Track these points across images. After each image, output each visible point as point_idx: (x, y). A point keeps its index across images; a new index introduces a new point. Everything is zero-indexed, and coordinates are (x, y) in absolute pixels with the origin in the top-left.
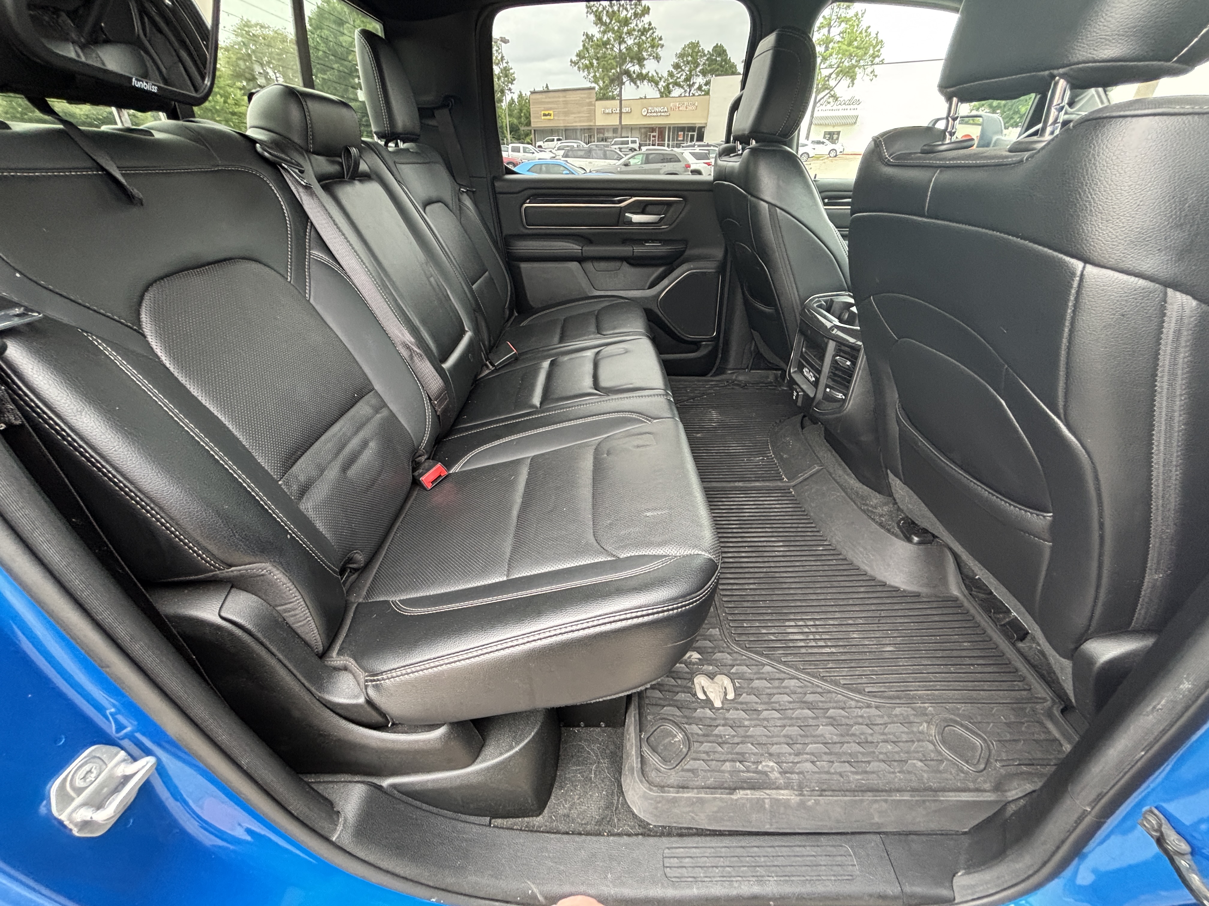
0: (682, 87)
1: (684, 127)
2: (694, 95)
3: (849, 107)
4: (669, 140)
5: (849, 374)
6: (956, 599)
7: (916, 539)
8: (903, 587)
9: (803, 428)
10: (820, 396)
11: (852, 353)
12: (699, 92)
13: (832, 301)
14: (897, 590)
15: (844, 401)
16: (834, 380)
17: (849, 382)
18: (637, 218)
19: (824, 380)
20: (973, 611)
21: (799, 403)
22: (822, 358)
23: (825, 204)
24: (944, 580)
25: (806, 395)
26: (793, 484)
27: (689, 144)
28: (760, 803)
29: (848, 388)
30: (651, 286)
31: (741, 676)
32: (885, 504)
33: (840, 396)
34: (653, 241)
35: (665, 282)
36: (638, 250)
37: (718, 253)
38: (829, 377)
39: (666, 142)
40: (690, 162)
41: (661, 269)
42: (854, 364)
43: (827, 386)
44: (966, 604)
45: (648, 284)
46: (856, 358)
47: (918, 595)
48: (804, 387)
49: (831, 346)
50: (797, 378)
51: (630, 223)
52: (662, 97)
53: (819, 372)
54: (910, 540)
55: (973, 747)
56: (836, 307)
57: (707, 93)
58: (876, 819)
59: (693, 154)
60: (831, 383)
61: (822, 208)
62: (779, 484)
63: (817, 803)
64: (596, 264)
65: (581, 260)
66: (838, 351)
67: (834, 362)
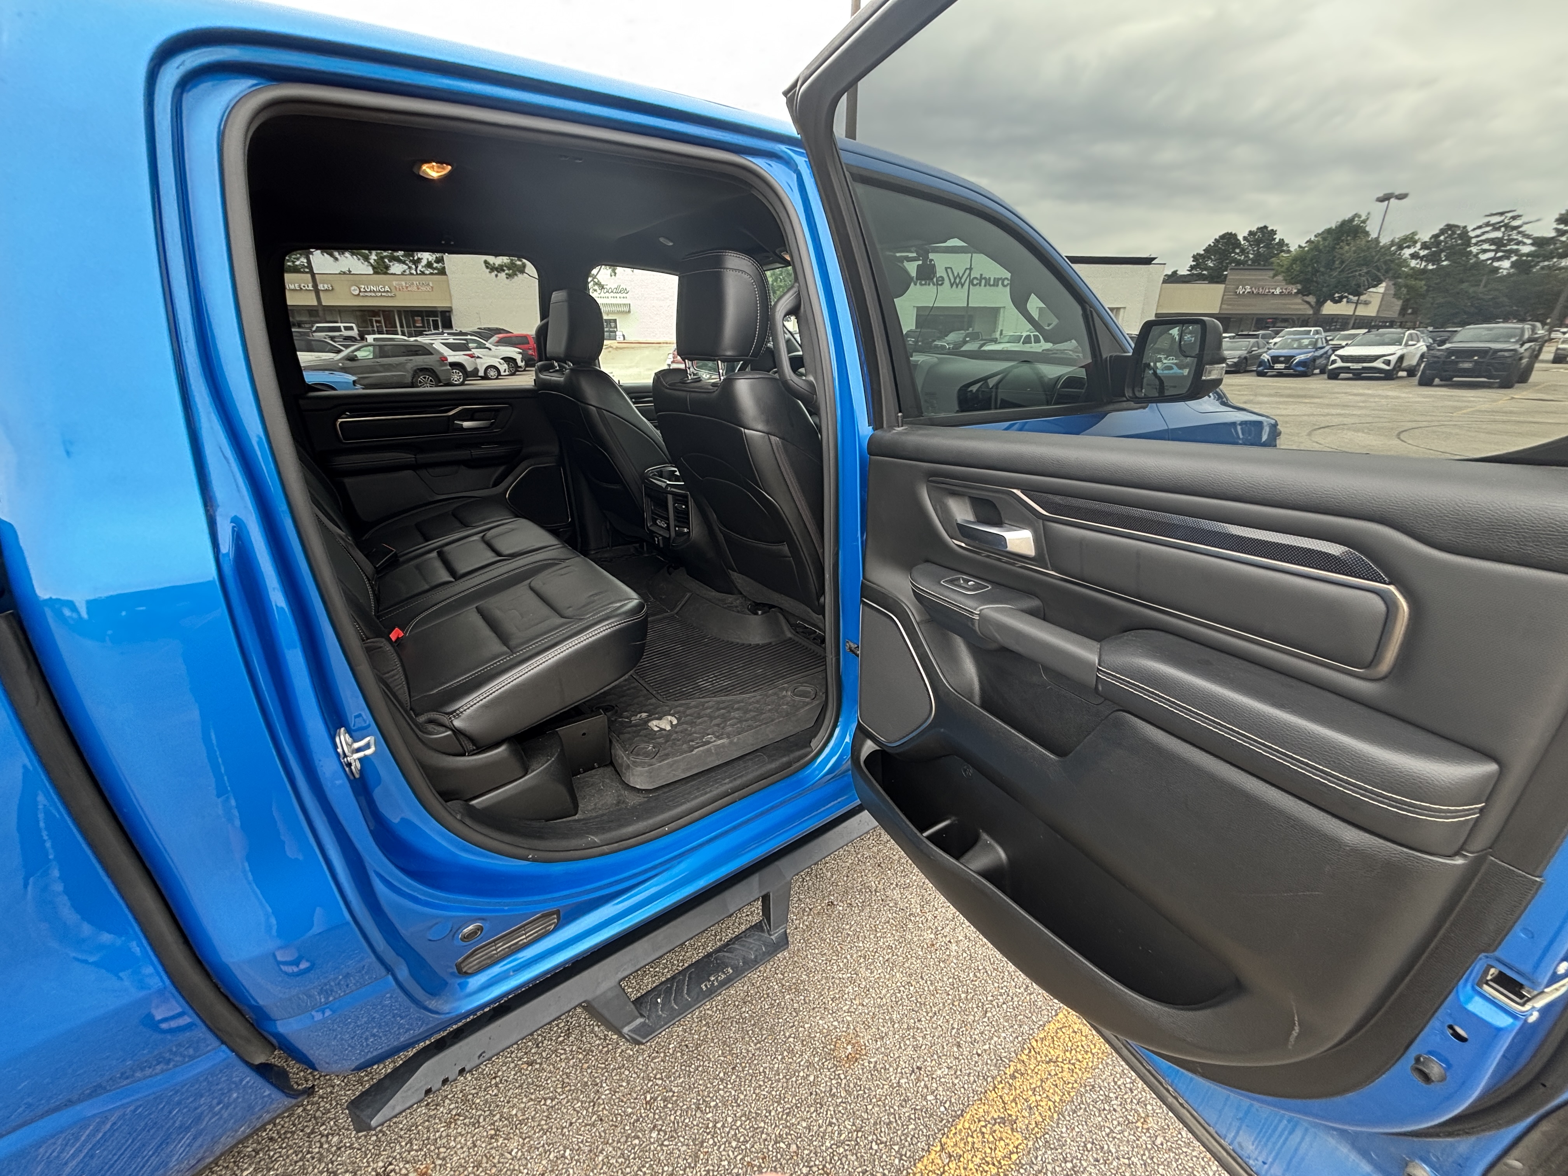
0: (404, 263)
1: (422, 311)
2: (423, 273)
3: (618, 295)
4: (402, 326)
5: (686, 513)
6: (790, 639)
7: (760, 612)
8: (761, 642)
9: (670, 574)
10: (673, 534)
11: (683, 499)
12: (430, 271)
13: (661, 471)
14: (758, 645)
15: (689, 533)
16: (679, 521)
17: (688, 519)
18: (466, 424)
19: (672, 523)
20: (800, 641)
21: (661, 545)
22: (667, 510)
23: (634, 403)
24: (783, 632)
25: (664, 538)
26: (675, 611)
27: (434, 332)
28: (709, 750)
29: (689, 524)
30: (496, 484)
31: (678, 712)
32: (738, 599)
33: (686, 530)
34: (488, 444)
35: (510, 479)
36: (476, 453)
37: (555, 449)
38: (675, 520)
39: (399, 329)
40: (446, 354)
41: (501, 469)
42: (687, 506)
43: (676, 526)
44: (797, 639)
45: (491, 483)
46: (687, 502)
47: (770, 643)
48: (661, 533)
49: (670, 497)
50: (654, 529)
51: (462, 429)
52: (376, 273)
53: (668, 519)
54: (757, 614)
55: (810, 692)
56: (665, 474)
57: (442, 272)
58: (771, 736)
59: (447, 345)
60: (678, 524)
61: (633, 406)
62: (666, 614)
63: (739, 739)
64: (430, 470)
65: (415, 467)
66: (675, 501)
67: (675, 508)
